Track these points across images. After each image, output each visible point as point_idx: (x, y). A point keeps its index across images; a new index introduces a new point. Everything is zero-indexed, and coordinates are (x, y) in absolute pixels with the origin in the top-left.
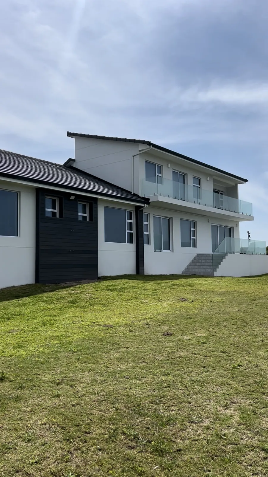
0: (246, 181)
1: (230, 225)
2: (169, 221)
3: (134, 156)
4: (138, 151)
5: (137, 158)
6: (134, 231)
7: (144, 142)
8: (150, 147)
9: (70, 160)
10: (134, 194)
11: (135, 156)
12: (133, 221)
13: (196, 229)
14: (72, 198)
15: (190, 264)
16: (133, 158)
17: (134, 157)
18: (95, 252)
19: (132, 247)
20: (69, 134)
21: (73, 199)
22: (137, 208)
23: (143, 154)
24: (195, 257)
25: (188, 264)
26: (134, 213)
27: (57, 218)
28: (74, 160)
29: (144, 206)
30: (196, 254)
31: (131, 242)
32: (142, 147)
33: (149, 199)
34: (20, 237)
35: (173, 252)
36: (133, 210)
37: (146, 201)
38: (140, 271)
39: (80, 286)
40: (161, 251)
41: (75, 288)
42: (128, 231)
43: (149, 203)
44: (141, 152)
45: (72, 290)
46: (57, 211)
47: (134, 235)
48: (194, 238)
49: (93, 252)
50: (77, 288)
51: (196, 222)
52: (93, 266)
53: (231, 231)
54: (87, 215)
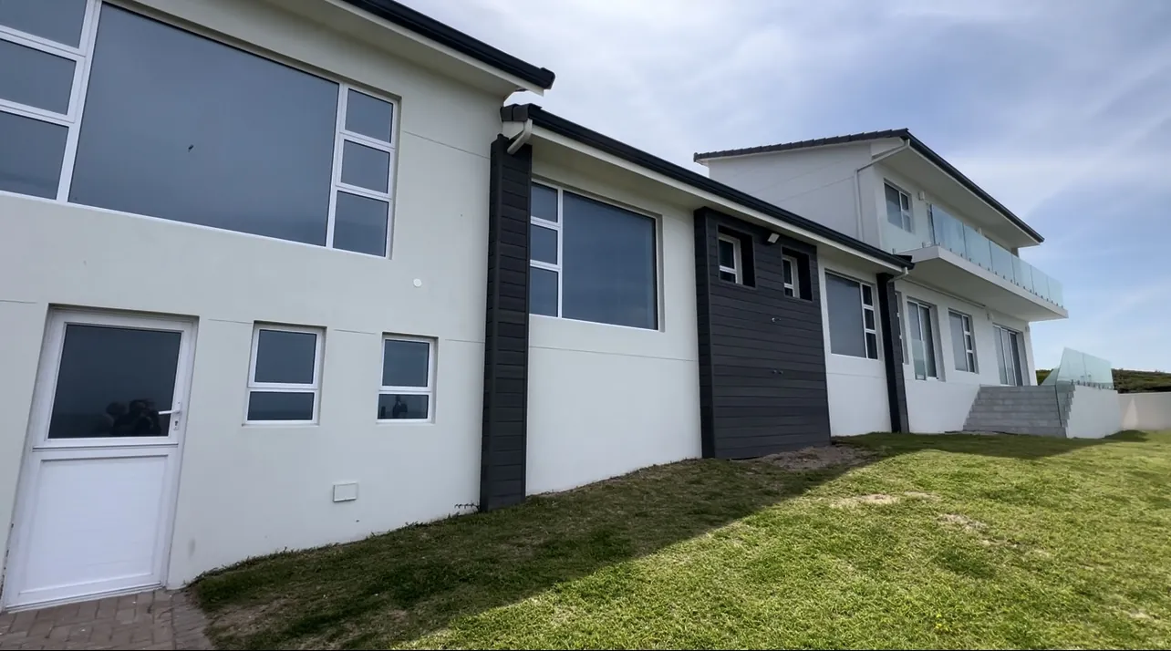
0: (1040, 239)
1: (1017, 327)
2: (928, 312)
3: (858, 171)
4: (870, 158)
5: (868, 175)
6: (877, 331)
7: (889, 134)
8: (904, 145)
11: (862, 169)
12: (875, 307)
13: (973, 332)
14: (773, 237)
15: (973, 411)
16: (858, 176)
17: (860, 172)
18: (821, 377)
19: (877, 367)
20: (697, 157)
21: (774, 242)
22: (884, 278)
23: (882, 164)
24: (979, 394)
25: (969, 408)
26: (875, 289)
27: (738, 289)
29: (902, 274)
30: (979, 388)
31: (873, 355)
32: (879, 149)
33: (909, 258)
34: (663, 330)
35: (944, 380)
36: (870, 280)
37: (905, 260)
38: (903, 425)
39: (858, 472)
40: (925, 379)
41: (853, 481)
42: (867, 330)
43: (911, 267)
44: (876, 160)
45: (857, 491)
46: (736, 271)
47: (880, 340)
48: (971, 351)
49: (818, 376)
50: (861, 481)
51: (970, 316)
52: (821, 411)
53: (1017, 341)
54: (793, 286)
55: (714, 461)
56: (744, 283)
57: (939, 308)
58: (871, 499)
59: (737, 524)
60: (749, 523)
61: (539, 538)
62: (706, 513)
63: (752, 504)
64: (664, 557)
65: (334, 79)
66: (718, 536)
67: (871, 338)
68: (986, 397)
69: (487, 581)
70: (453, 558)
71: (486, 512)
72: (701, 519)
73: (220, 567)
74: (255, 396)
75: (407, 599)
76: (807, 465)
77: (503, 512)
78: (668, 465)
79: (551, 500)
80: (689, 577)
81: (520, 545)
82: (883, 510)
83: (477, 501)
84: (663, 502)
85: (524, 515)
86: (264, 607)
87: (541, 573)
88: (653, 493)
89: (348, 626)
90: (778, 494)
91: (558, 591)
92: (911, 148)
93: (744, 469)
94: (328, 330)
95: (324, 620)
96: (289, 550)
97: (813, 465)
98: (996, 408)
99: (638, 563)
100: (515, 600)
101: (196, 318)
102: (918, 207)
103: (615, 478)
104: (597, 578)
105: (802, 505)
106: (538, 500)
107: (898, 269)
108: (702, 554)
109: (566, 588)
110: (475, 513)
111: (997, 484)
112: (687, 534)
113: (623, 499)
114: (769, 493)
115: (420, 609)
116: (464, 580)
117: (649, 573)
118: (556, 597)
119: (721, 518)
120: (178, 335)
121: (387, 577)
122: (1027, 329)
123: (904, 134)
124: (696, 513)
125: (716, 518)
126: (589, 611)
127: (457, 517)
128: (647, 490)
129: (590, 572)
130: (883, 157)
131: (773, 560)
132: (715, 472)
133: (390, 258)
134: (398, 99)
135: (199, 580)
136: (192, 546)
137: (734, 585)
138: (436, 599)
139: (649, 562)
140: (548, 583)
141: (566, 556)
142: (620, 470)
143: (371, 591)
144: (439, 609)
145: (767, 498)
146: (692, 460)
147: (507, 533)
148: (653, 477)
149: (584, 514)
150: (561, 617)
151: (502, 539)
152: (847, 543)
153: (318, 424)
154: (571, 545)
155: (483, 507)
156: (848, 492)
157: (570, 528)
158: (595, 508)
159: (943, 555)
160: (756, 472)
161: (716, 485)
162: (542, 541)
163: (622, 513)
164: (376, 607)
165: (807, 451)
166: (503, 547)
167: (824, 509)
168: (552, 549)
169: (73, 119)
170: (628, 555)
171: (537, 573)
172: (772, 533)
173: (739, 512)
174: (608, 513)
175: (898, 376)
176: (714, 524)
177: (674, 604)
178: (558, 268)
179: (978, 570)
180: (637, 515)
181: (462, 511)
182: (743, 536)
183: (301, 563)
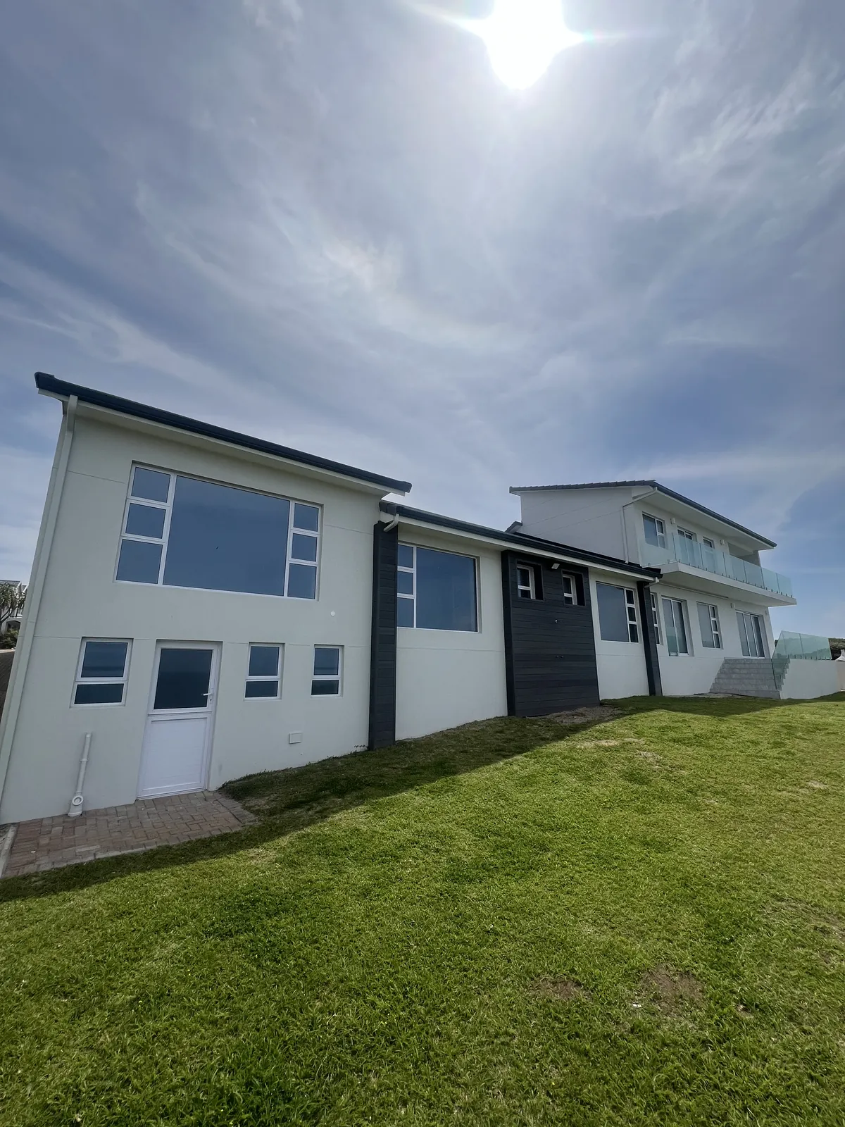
0: (773, 545)
1: (758, 612)
2: (680, 605)
3: (624, 507)
4: (631, 498)
5: (630, 509)
6: (638, 622)
7: (643, 483)
8: (654, 490)
9: (516, 524)
10: (629, 563)
11: (626, 505)
12: (636, 606)
13: (718, 618)
14: (556, 566)
15: (718, 678)
16: (624, 510)
18: (592, 658)
19: (638, 648)
20: (512, 490)
21: (556, 569)
22: (642, 585)
23: (642, 502)
24: (723, 664)
25: (715, 675)
26: (635, 592)
27: (533, 601)
28: (521, 524)
29: (654, 581)
30: (723, 661)
31: (634, 639)
32: (636, 492)
33: (660, 570)
34: (481, 632)
35: (694, 656)
36: (633, 587)
37: (655, 572)
38: (657, 690)
39: (602, 726)
40: (677, 656)
41: (597, 731)
42: (629, 622)
43: (660, 576)
44: (636, 500)
45: (596, 738)
46: (531, 588)
47: (639, 629)
48: (717, 633)
49: (589, 658)
50: (601, 731)
51: (716, 606)
52: (592, 682)
53: (758, 622)
54: (572, 595)
55: (514, 718)
56: (537, 598)
57: (688, 601)
58: (603, 743)
59: (518, 757)
60: (526, 756)
61: (405, 765)
62: (503, 751)
63: (531, 746)
64: (474, 774)
65: (288, 499)
66: (506, 763)
67: (633, 627)
68: (730, 667)
69: (379, 786)
70: (359, 775)
71: (373, 750)
72: (499, 755)
73: (233, 780)
74: (248, 684)
75: (341, 793)
76: (575, 721)
77: (383, 750)
78: (484, 721)
79: (410, 743)
80: (486, 784)
81: (396, 768)
82: (606, 749)
83: (367, 744)
84: (478, 744)
85: (395, 752)
86: (267, 798)
87: (408, 782)
88: (473, 739)
89: (314, 805)
90: (548, 739)
91: (417, 790)
92: (659, 492)
93: (533, 723)
94: (286, 645)
95: (302, 802)
96: (267, 771)
97: (578, 721)
98: (734, 676)
99: (459, 777)
100: (395, 794)
101: (222, 642)
102: (671, 529)
103: (450, 729)
104: (438, 783)
105: (561, 746)
106: (402, 743)
107: (651, 579)
108: (496, 773)
109: (421, 788)
110: (366, 751)
111: (685, 733)
112: (489, 762)
113: (454, 743)
114: (543, 739)
115: (348, 798)
116: (368, 785)
117: (465, 782)
118: (416, 792)
119: (511, 754)
120: (211, 651)
121: (327, 784)
122: (767, 613)
123: (652, 484)
124: (496, 751)
125: (508, 753)
126: (433, 799)
127: (355, 753)
128: (470, 737)
129: (433, 781)
130: (642, 497)
131: (534, 776)
132: (514, 725)
133: (318, 600)
134: (322, 506)
135: (224, 786)
136: (220, 768)
137: (510, 788)
138: (355, 794)
139: (465, 777)
140: (411, 786)
141: (420, 773)
142: (454, 724)
143: (321, 790)
144: (358, 798)
145: (542, 742)
146: (501, 717)
147: (387, 762)
148: (474, 729)
149: (431, 751)
150: (418, 801)
151: (385, 765)
152: (577, 767)
153: (281, 699)
154: (423, 768)
155: (370, 747)
156: (590, 739)
157: (421, 759)
158: (437, 748)
159: (627, 773)
160: (540, 725)
161: (512, 734)
162: (407, 766)
163: (453, 751)
164: (325, 797)
165: (581, 710)
166: (385, 769)
167: (572, 749)
168: (412, 770)
169: (164, 541)
170: (455, 773)
171: (406, 782)
172: (538, 762)
173: (521, 750)
174: (444, 751)
175: (653, 655)
176: (505, 757)
177: (476, 796)
178: (414, 597)
179: (643, 781)
180: (462, 752)
181: (358, 750)
182: (520, 764)
183: (276, 777)
